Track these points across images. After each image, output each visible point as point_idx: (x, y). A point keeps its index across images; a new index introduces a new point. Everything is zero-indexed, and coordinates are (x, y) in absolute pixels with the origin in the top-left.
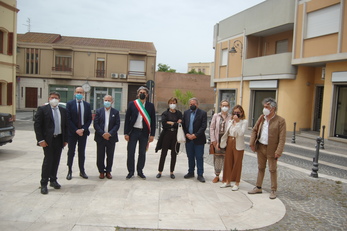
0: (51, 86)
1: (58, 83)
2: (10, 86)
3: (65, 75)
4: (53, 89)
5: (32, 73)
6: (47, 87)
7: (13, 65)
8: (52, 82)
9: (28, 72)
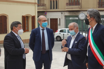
0: (66, 16)
1: (71, 14)
2: (33, 18)
3: (75, 8)
4: (68, 18)
5: (54, 8)
6: (64, 18)
7: (35, 3)
8: (67, 14)
9: (51, 8)
